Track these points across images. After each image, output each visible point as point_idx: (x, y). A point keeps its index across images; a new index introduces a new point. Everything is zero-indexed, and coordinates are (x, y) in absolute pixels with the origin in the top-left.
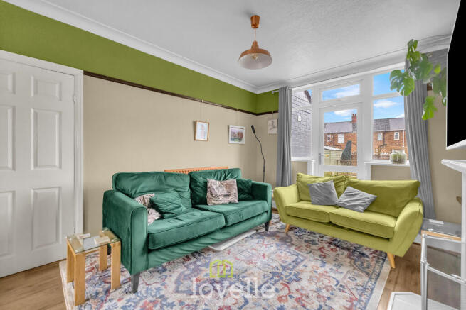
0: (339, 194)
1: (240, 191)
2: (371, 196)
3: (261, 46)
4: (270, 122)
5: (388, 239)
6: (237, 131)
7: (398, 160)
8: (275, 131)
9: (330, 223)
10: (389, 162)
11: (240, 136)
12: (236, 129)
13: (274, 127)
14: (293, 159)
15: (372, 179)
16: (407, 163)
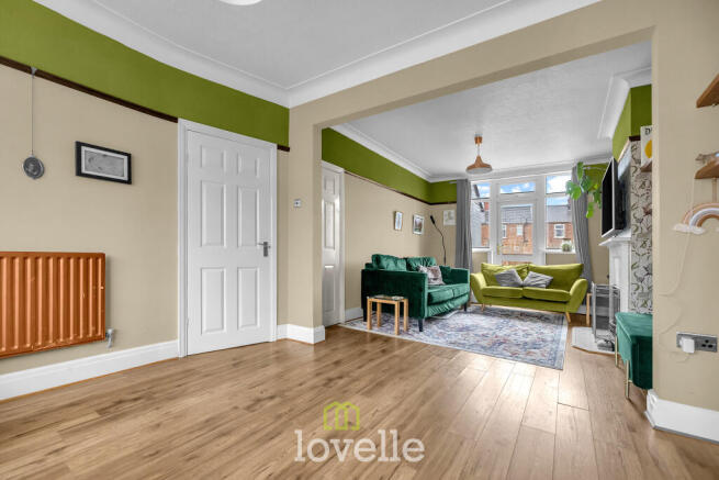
0: (523, 278)
1: (444, 277)
2: (550, 278)
3: (484, 161)
4: (446, 213)
5: (565, 303)
6: (418, 220)
7: (567, 249)
8: (453, 222)
9: (524, 298)
10: (560, 251)
11: (419, 227)
12: (418, 219)
13: (451, 218)
14: (474, 250)
15: (547, 264)
16: (574, 251)
